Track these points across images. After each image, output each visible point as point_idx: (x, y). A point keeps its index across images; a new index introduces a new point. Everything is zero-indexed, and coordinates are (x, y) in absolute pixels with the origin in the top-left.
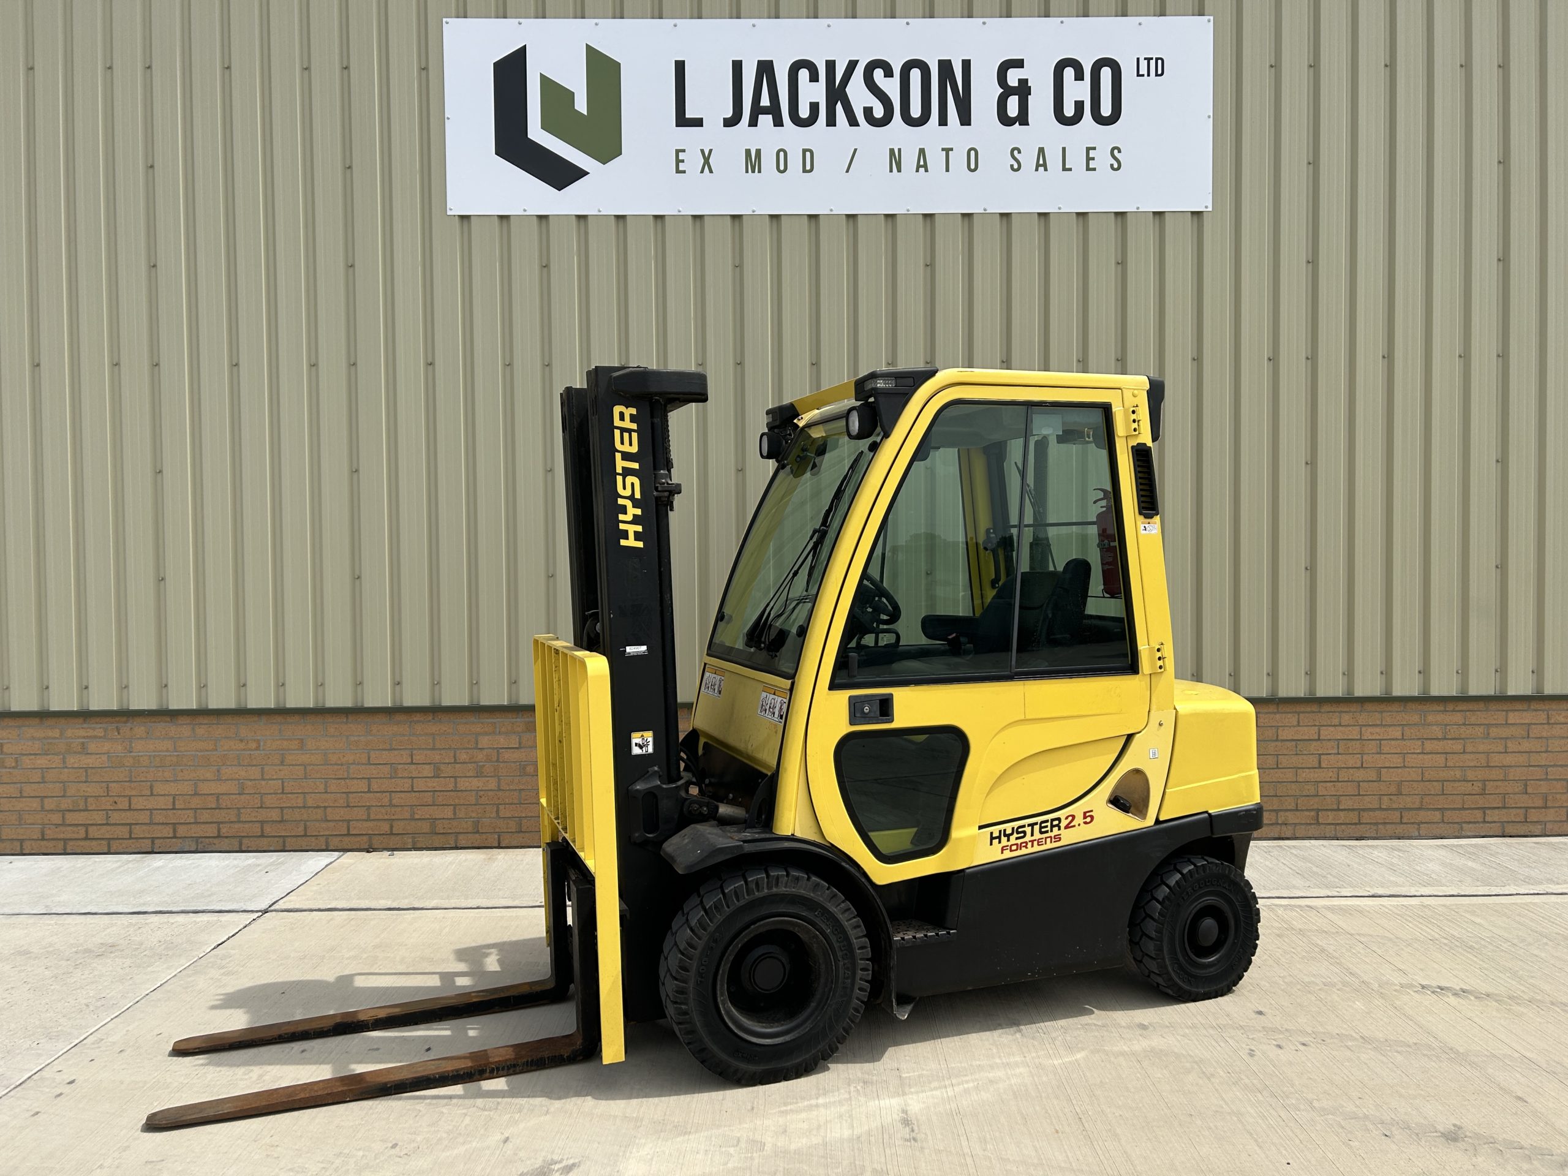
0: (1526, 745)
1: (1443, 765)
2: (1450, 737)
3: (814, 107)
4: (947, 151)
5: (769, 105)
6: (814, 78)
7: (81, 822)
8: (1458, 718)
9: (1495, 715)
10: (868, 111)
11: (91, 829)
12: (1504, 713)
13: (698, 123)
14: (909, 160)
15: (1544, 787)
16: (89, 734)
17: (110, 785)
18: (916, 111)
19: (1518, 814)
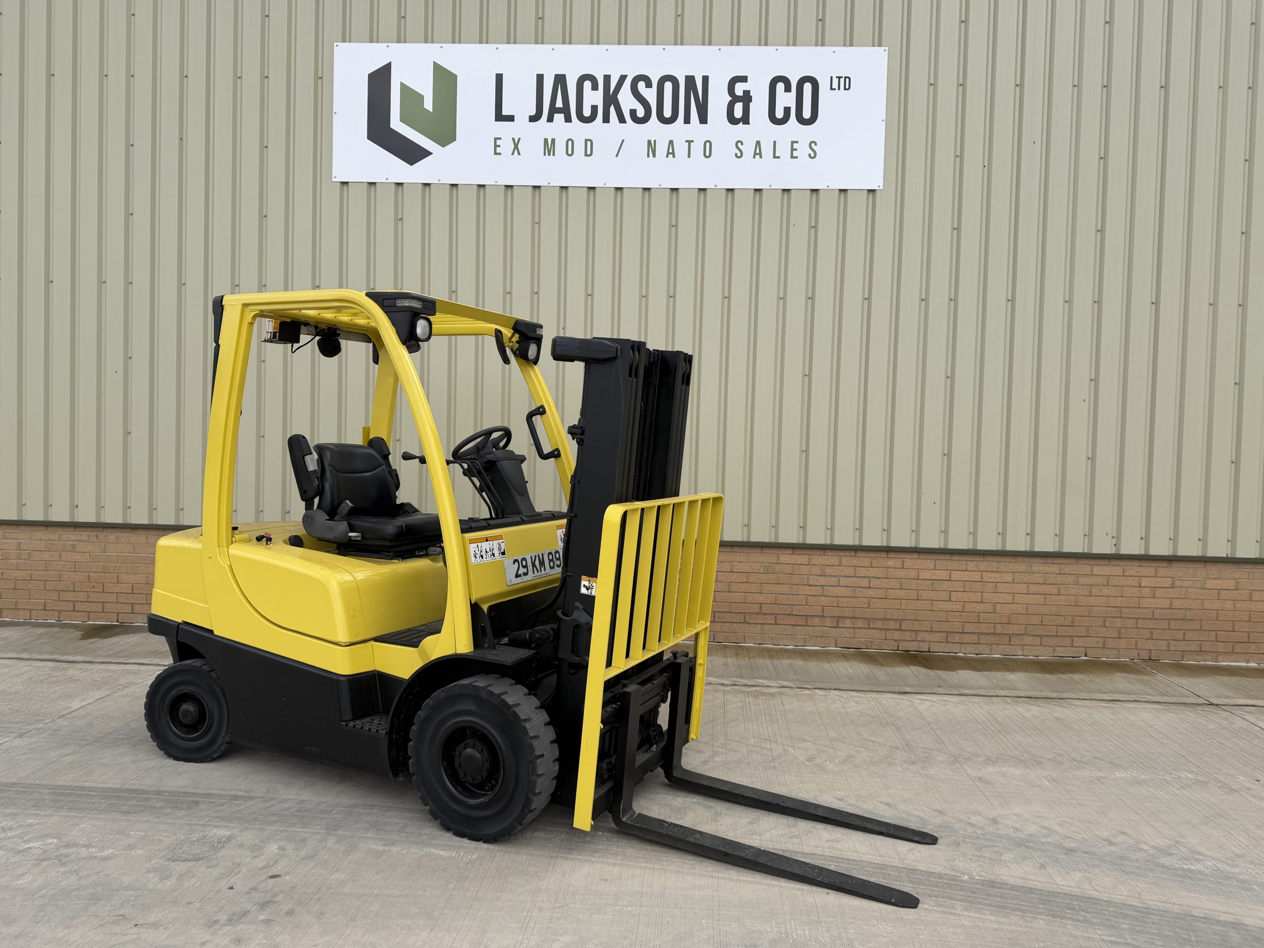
0: (1106, 591)
1: (1043, 603)
2: (1048, 583)
3: (594, 109)
4: (689, 142)
5: (562, 106)
6: (595, 87)
7: (70, 600)
8: (1055, 568)
9: (1084, 568)
10: (633, 112)
11: (77, 604)
12: (1090, 566)
13: (511, 118)
14: (661, 149)
15: (1118, 623)
16: (77, 538)
17: (91, 574)
18: (667, 113)
19: (1098, 642)
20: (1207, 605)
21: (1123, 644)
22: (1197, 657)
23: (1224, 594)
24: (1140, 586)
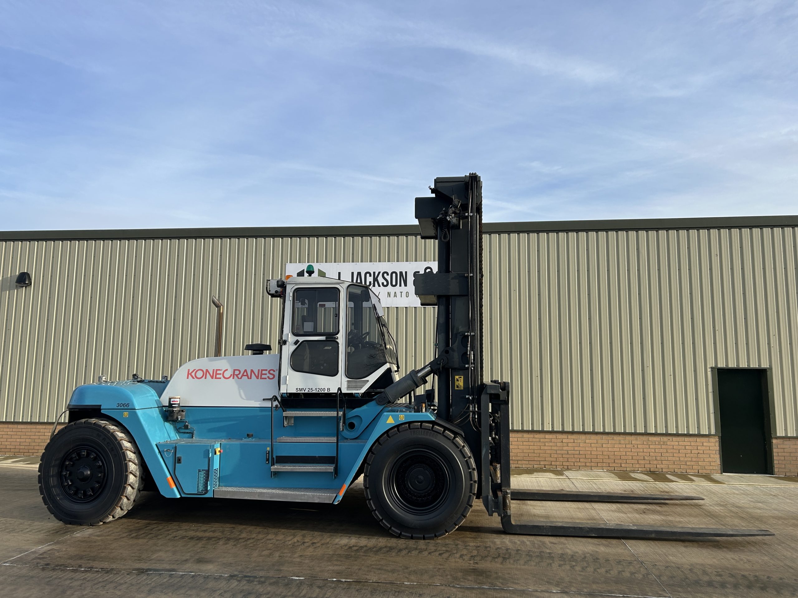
0: (551, 444)
1: (528, 449)
2: (530, 441)
3: (370, 282)
4: (401, 292)
6: (370, 276)
8: (532, 436)
9: (541, 436)
10: (383, 283)
12: (544, 435)
14: (392, 295)
15: (556, 456)
18: (394, 283)
19: (549, 463)
20: (587, 449)
21: (558, 463)
22: (585, 468)
23: (593, 445)
24: (562, 442)
